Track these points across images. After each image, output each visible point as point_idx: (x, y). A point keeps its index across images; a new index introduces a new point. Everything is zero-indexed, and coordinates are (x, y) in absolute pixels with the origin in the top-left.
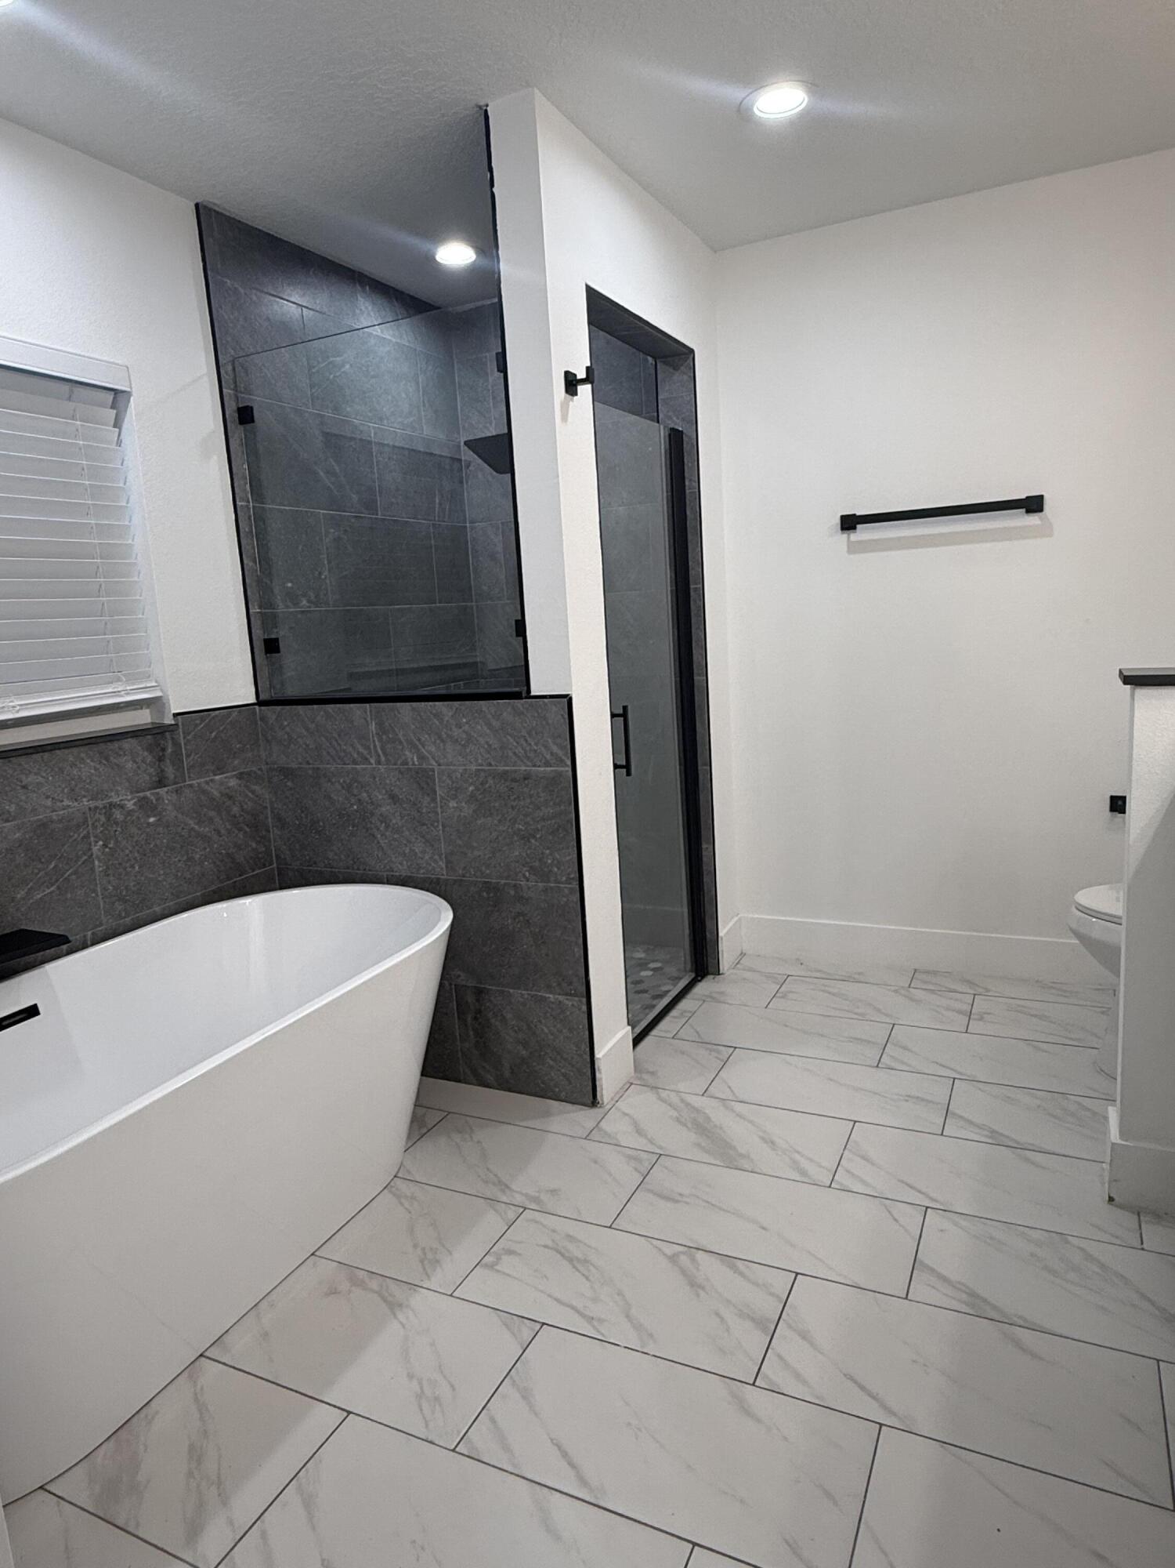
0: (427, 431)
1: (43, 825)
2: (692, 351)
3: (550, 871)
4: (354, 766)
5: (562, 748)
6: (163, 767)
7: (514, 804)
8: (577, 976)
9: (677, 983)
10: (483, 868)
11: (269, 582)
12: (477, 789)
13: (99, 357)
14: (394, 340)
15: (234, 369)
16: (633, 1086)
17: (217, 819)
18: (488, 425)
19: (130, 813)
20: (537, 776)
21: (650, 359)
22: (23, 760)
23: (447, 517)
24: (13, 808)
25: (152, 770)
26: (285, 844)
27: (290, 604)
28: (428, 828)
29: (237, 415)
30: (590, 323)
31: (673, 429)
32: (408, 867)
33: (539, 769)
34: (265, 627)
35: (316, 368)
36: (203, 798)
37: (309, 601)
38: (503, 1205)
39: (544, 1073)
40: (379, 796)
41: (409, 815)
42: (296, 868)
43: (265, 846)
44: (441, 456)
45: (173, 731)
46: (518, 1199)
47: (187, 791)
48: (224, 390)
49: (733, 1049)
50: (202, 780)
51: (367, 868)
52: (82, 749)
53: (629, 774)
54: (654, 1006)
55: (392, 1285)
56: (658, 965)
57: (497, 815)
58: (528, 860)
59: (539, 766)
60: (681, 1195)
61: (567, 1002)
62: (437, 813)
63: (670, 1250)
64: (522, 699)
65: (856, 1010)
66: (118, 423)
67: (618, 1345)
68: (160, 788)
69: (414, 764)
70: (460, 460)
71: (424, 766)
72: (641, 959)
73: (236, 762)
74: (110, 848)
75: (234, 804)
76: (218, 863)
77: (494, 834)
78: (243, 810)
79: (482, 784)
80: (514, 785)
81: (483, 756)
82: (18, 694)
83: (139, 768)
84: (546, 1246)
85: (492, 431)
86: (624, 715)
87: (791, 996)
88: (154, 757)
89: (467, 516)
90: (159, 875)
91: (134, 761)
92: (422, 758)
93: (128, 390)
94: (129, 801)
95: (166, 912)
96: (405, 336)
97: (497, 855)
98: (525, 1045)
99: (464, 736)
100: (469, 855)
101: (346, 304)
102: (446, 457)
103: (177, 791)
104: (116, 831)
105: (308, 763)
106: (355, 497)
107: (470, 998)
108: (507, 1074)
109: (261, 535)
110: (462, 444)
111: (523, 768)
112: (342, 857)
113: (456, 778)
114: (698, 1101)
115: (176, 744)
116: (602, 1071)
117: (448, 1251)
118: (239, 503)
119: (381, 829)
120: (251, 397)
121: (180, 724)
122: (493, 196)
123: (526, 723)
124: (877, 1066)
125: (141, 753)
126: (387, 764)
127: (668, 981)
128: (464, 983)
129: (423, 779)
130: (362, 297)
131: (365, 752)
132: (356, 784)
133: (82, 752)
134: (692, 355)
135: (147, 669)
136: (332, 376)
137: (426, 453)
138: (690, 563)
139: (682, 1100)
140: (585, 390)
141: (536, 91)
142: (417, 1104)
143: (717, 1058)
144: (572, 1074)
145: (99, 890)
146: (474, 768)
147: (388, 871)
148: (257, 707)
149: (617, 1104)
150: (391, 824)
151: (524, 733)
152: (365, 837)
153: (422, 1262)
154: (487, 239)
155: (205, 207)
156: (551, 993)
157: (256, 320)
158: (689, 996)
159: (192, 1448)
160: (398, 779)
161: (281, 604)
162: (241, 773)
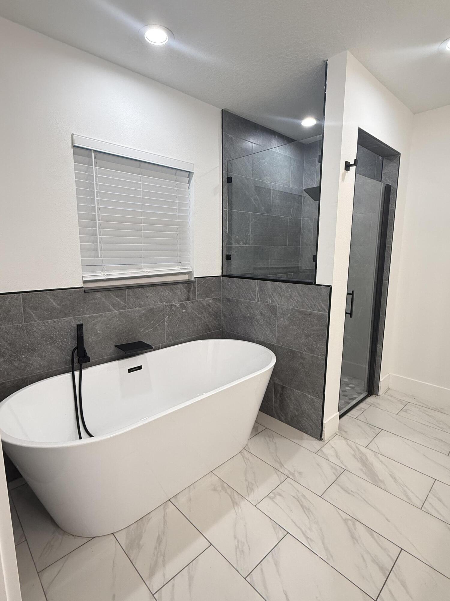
0: (291, 186)
1: (151, 309)
2: (400, 154)
3: (315, 350)
4: (250, 301)
5: (326, 305)
6: (189, 294)
7: (304, 323)
8: (320, 391)
9: (360, 395)
10: (290, 344)
11: (230, 236)
12: (291, 315)
13: (186, 161)
14: (283, 154)
15: (228, 165)
16: (337, 435)
17: (204, 313)
18: (313, 183)
19: (178, 308)
20: (314, 314)
21: (380, 158)
22: (148, 289)
23: (294, 215)
24: (143, 303)
25: (186, 295)
26: (225, 323)
27: (236, 243)
28: (272, 326)
29: (227, 180)
30: (358, 144)
31: (387, 184)
32: (264, 338)
33: (315, 312)
34: (227, 251)
35: (255, 164)
36: (201, 305)
37: (243, 243)
38: (280, 473)
39: (303, 422)
40: (257, 312)
41: (266, 320)
42: (227, 331)
43: (219, 323)
44: (295, 194)
45: (194, 283)
46: (286, 472)
47: (196, 302)
48: (224, 172)
49: (381, 430)
50: (201, 299)
51: (250, 336)
52: (166, 286)
53: (351, 317)
54: (349, 403)
55: (235, 494)
56: (353, 386)
57: (297, 326)
58: (307, 344)
59: (316, 311)
60: (352, 491)
61: (315, 399)
62: (276, 322)
63: (345, 516)
64: (312, 285)
65: (439, 425)
66: (189, 183)
67: (317, 555)
68: (188, 301)
69: (270, 303)
70: (302, 196)
71: (273, 304)
72: (346, 382)
73: (213, 295)
74: (170, 319)
75: (210, 308)
76: (203, 327)
77: (296, 333)
78: (213, 310)
79: (293, 314)
80: (306, 316)
81: (295, 304)
82: (149, 268)
83: (182, 294)
84: (294, 497)
85: (315, 186)
86: (352, 294)
87: (408, 411)
88: (187, 291)
89: (302, 215)
90: (184, 329)
91: (181, 291)
92: (273, 301)
93: (193, 172)
94: (178, 304)
95: (185, 341)
96: (287, 153)
97: (296, 340)
98: (297, 411)
99: (289, 296)
100: (285, 338)
101: (268, 142)
102: (297, 195)
103: (193, 302)
104: (172, 313)
105: (235, 298)
106: (263, 208)
107: (279, 389)
108: (289, 419)
109: (230, 221)
110: (303, 190)
111: (310, 311)
112: (242, 331)
113: (284, 310)
114: (364, 450)
115: (194, 287)
116: (326, 428)
117: (257, 486)
118: (224, 209)
119: (256, 324)
120: (232, 174)
121: (196, 281)
122: (325, 94)
123: (313, 294)
124: (448, 455)
125: (183, 289)
126: (261, 302)
127: (357, 394)
128: (278, 383)
129: (273, 309)
130: (274, 139)
131: (254, 297)
132: (250, 307)
133: (166, 288)
134: (399, 156)
135: (189, 262)
136: (260, 167)
137: (290, 193)
138: (387, 237)
139: (357, 447)
140: (353, 169)
141: (348, 52)
142: (256, 422)
143: (373, 431)
144: (313, 426)
145: (165, 331)
146: (291, 307)
147: (256, 338)
148: (221, 277)
149: (330, 442)
150: (259, 323)
151: (311, 298)
152: (251, 326)
153: (247, 488)
154: (321, 114)
155: (225, 111)
156: (309, 394)
157: (237, 148)
158: (364, 402)
159: (159, 536)
160: (264, 308)
161: (233, 243)
162: (214, 298)
